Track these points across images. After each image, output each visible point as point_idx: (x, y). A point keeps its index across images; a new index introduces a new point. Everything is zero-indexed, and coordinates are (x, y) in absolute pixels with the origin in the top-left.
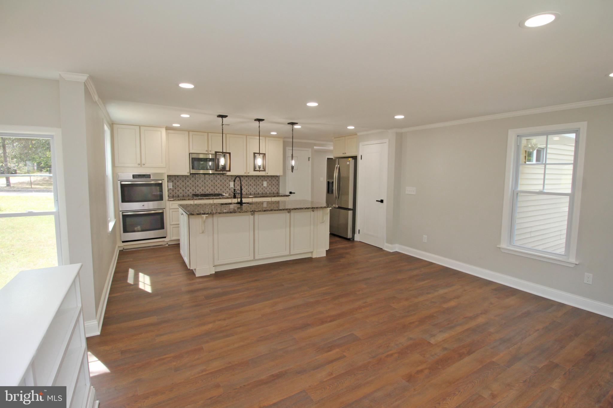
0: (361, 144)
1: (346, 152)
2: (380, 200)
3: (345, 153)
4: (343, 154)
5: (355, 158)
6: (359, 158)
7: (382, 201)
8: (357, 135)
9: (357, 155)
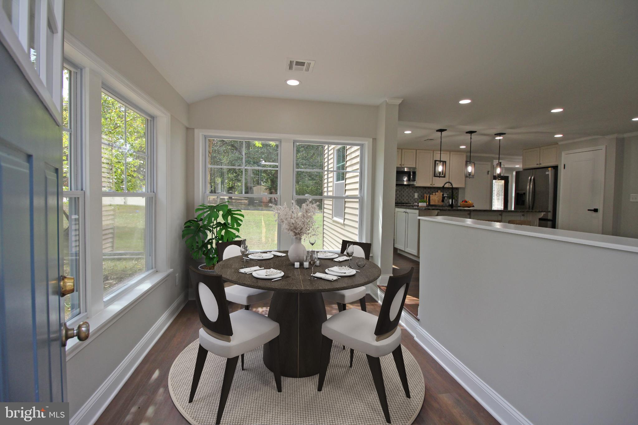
0: (563, 154)
1: (542, 163)
2: (593, 209)
3: (540, 164)
4: (537, 164)
5: (556, 168)
6: (561, 168)
7: (596, 210)
8: (558, 144)
9: (558, 164)
